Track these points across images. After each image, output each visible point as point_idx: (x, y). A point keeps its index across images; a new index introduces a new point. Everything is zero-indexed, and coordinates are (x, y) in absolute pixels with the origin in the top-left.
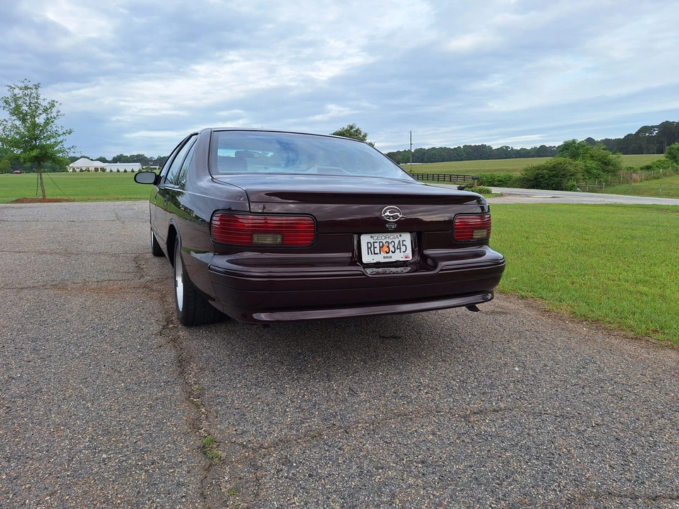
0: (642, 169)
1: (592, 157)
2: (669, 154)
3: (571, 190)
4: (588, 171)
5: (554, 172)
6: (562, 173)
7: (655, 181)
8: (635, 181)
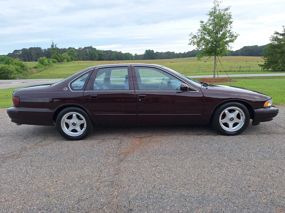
0: (33, 68)
1: (16, 64)
2: (40, 62)
3: (13, 79)
4: (17, 70)
5: (2, 71)
6: (7, 71)
7: (41, 73)
8: (35, 73)
